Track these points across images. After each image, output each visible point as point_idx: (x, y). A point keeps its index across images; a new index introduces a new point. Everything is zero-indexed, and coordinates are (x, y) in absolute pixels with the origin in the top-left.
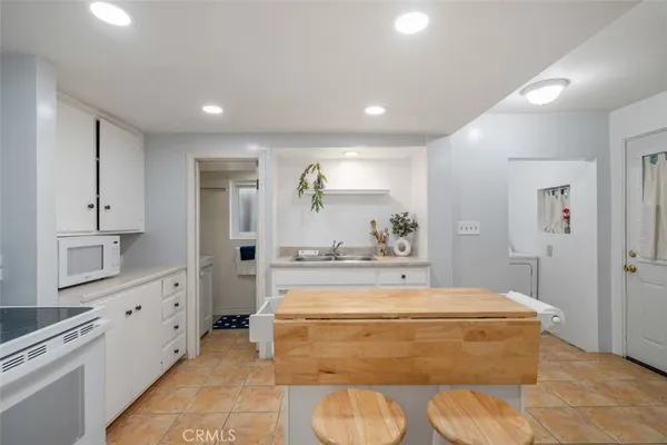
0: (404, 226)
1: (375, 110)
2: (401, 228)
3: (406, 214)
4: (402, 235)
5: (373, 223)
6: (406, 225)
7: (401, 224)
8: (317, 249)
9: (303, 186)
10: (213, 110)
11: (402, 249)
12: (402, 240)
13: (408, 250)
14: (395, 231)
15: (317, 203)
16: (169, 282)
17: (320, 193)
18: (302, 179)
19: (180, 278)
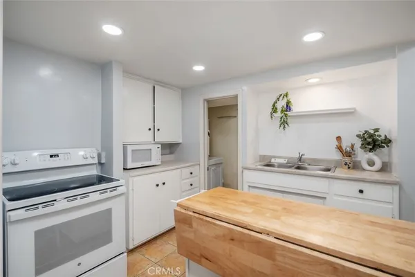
0: (373, 142)
1: (313, 37)
2: (369, 144)
3: (377, 130)
4: (371, 150)
5: (339, 138)
6: (375, 141)
7: (370, 140)
8: (285, 158)
9: (274, 110)
10: (199, 68)
11: (371, 163)
12: (372, 155)
13: (378, 165)
14: (363, 147)
15: (284, 123)
16: (187, 171)
17: (286, 115)
18: (274, 105)
19: (195, 170)
